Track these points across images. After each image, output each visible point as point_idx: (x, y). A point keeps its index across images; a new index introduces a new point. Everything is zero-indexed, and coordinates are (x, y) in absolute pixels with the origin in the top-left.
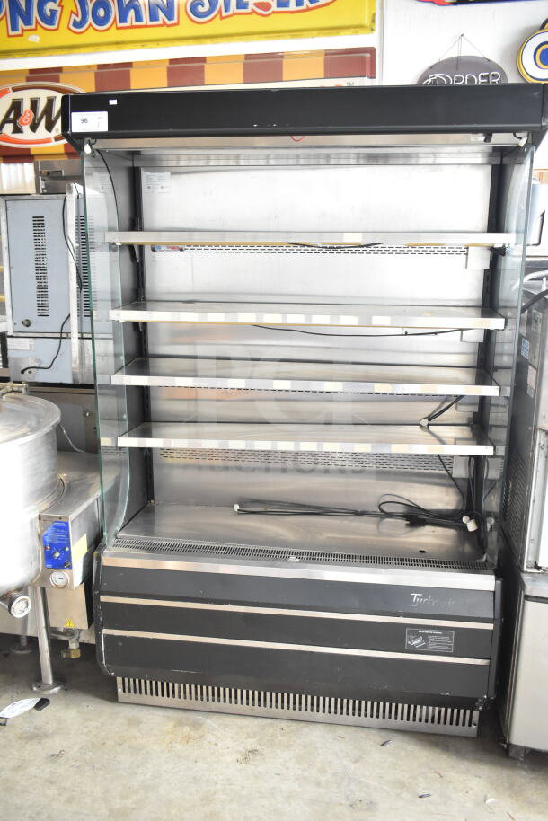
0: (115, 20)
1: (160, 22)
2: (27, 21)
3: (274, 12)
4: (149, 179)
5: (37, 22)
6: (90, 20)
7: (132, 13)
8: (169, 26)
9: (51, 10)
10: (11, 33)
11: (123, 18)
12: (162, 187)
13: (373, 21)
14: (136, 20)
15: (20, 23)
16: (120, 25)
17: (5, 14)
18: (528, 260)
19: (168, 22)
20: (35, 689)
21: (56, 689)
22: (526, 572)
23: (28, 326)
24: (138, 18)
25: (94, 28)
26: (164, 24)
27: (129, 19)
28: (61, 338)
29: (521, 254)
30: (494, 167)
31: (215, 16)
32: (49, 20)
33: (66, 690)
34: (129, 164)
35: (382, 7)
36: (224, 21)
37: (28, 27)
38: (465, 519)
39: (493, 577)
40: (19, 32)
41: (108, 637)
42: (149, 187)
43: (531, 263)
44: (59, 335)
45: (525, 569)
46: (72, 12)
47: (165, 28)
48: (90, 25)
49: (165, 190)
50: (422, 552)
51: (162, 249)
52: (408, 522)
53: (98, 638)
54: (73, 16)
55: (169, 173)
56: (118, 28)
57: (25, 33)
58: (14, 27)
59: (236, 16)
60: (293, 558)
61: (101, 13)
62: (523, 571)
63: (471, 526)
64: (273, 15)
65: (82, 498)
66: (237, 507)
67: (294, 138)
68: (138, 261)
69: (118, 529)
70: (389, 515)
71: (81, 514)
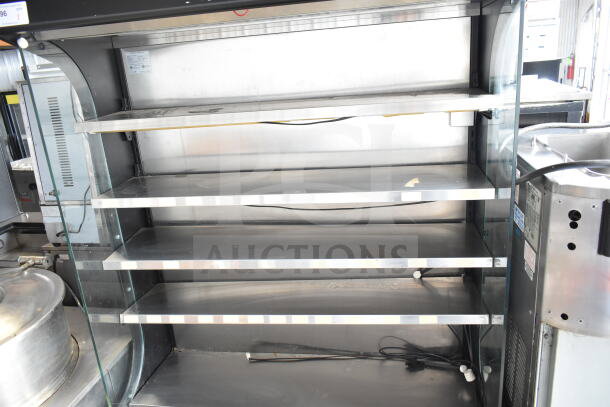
4: (130, 59)
12: (143, 66)
18: (522, 106)
28: (85, 205)
29: (514, 101)
30: (473, 18)
34: (110, 46)
38: (462, 369)
42: (131, 68)
43: (525, 109)
49: (145, 69)
52: (407, 366)
63: (469, 377)
65: (87, 379)
66: (248, 355)
67: (238, 12)
68: (130, 139)
69: (131, 396)
70: (389, 357)
71: (83, 399)
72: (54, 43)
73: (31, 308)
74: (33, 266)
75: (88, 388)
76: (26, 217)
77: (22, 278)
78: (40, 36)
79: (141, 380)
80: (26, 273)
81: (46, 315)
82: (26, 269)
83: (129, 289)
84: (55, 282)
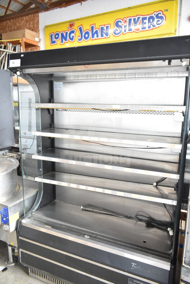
0: (90, 38)
1: (104, 37)
2: (66, 40)
3: (141, 31)
4: (56, 85)
5: (68, 40)
6: (83, 38)
7: (96, 35)
8: (107, 38)
9: (72, 36)
10: (61, 44)
11: (93, 37)
12: (60, 88)
13: (176, 31)
14: (97, 37)
15: (64, 40)
16: (92, 39)
17: (60, 38)
19: (106, 37)
20: (6, 263)
21: (13, 264)
22: (184, 266)
23: (25, 134)
24: (97, 36)
25: (84, 41)
26: (105, 38)
27: (95, 37)
28: (34, 139)
31: (121, 34)
32: (72, 39)
33: (16, 265)
34: (50, 79)
35: (179, 26)
36: (124, 35)
37: (66, 42)
38: (169, 229)
39: (170, 264)
40: (63, 43)
41: (21, 252)
42: (56, 88)
44: (33, 138)
45: (183, 264)
46: (78, 36)
47: (105, 39)
48: (83, 40)
49: (61, 89)
50: (145, 242)
51: (60, 110)
52: (146, 225)
53: (19, 251)
54: (79, 37)
55: (62, 83)
56: (91, 40)
57: (65, 43)
58: (62, 42)
59: (128, 33)
60: (86, 236)
61: (87, 35)
62: (182, 266)
63: (171, 233)
64: (140, 32)
65: (19, 199)
66: (82, 207)
67: (86, 66)
68: (51, 114)
69: (33, 211)
70: (140, 220)
71: (16, 205)
72: (29, 75)
73: (6, 168)
74: (11, 157)
75: (18, 202)
76: (16, 146)
77: (7, 160)
78: (25, 71)
79: (38, 207)
80: (8, 158)
81: (10, 171)
82: (8, 157)
83: (41, 169)
84: (16, 162)
